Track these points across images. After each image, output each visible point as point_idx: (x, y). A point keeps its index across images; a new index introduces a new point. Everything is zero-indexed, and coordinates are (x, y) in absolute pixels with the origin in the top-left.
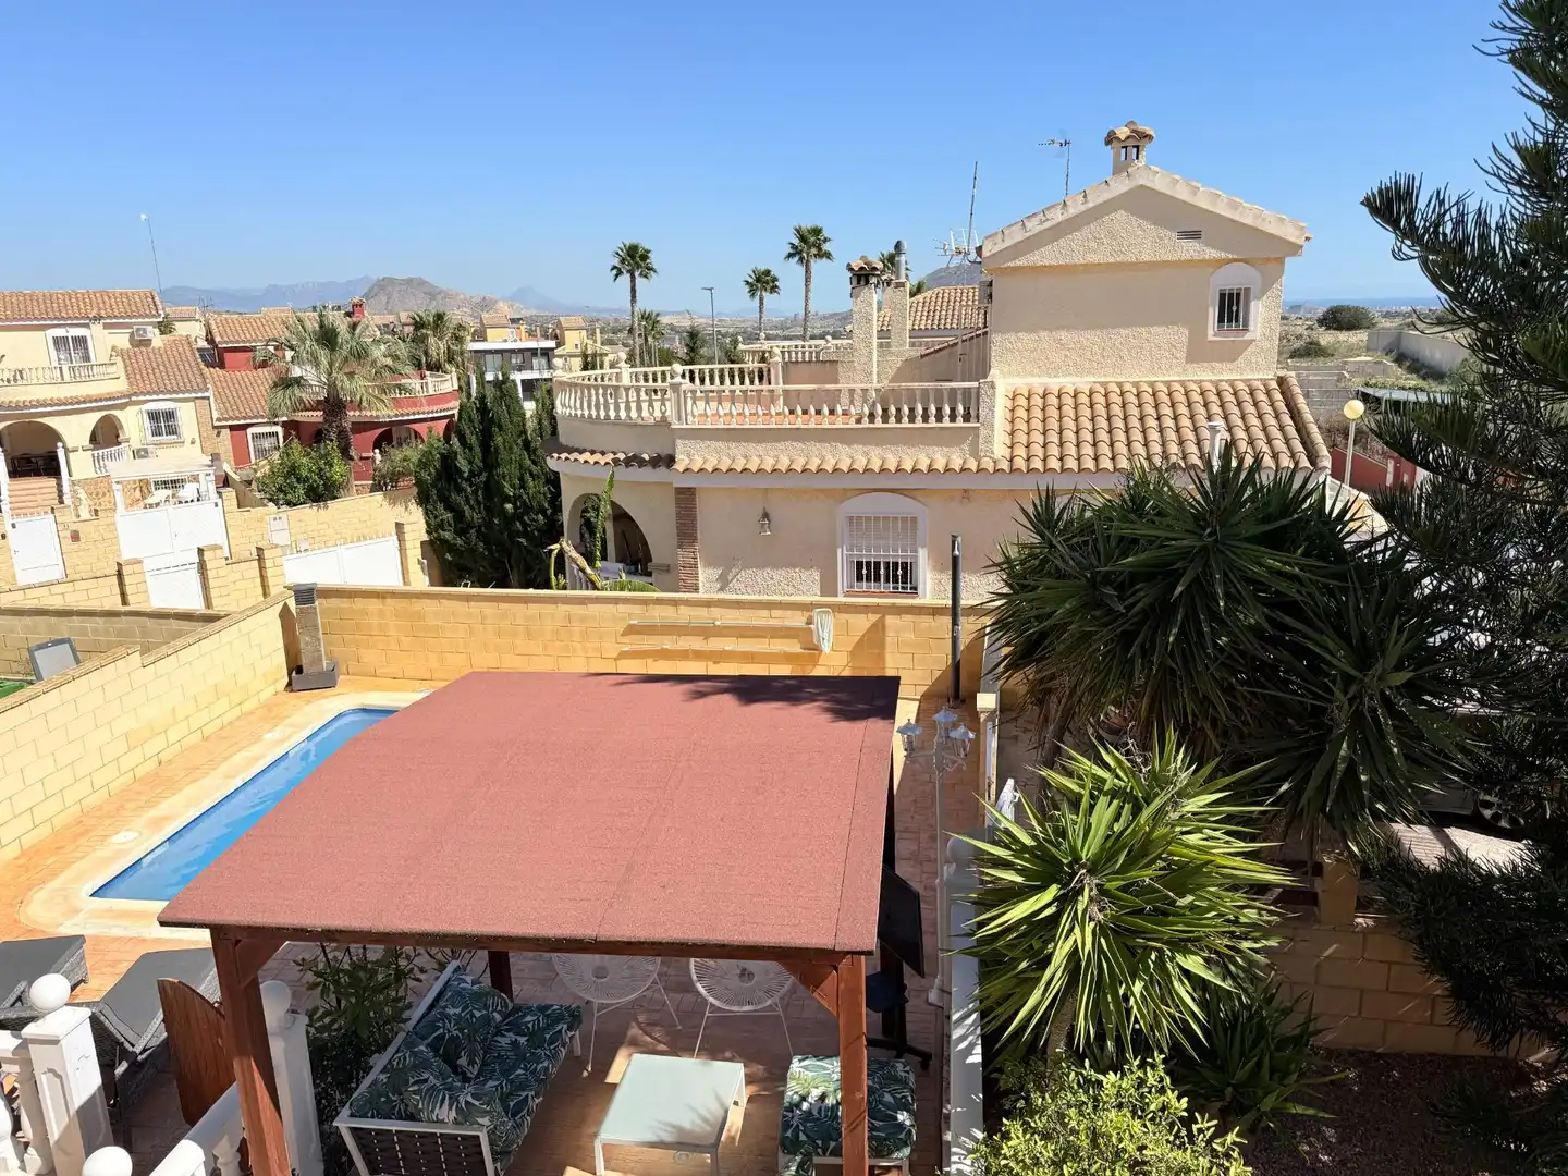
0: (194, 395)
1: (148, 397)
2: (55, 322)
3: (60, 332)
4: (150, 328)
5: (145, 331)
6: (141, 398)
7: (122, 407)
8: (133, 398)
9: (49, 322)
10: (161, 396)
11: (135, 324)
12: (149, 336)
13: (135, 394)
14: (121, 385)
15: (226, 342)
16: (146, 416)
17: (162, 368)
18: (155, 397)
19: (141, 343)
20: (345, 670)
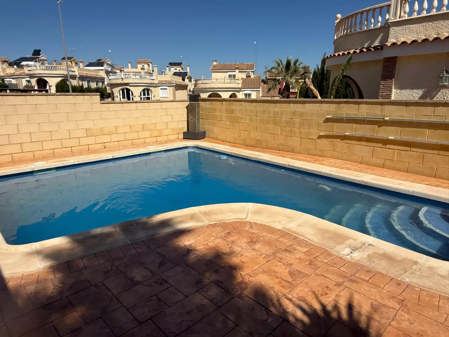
0: (256, 90)
1: (245, 89)
2: (230, 71)
3: (230, 73)
4: (251, 72)
5: (249, 73)
6: (243, 90)
7: (239, 92)
8: (242, 90)
9: (228, 71)
10: (248, 89)
11: (247, 71)
12: (250, 75)
13: (242, 88)
14: (240, 86)
15: (269, 77)
16: (244, 95)
17: (251, 83)
18: (247, 89)
19: (248, 76)
20: (208, 136)
